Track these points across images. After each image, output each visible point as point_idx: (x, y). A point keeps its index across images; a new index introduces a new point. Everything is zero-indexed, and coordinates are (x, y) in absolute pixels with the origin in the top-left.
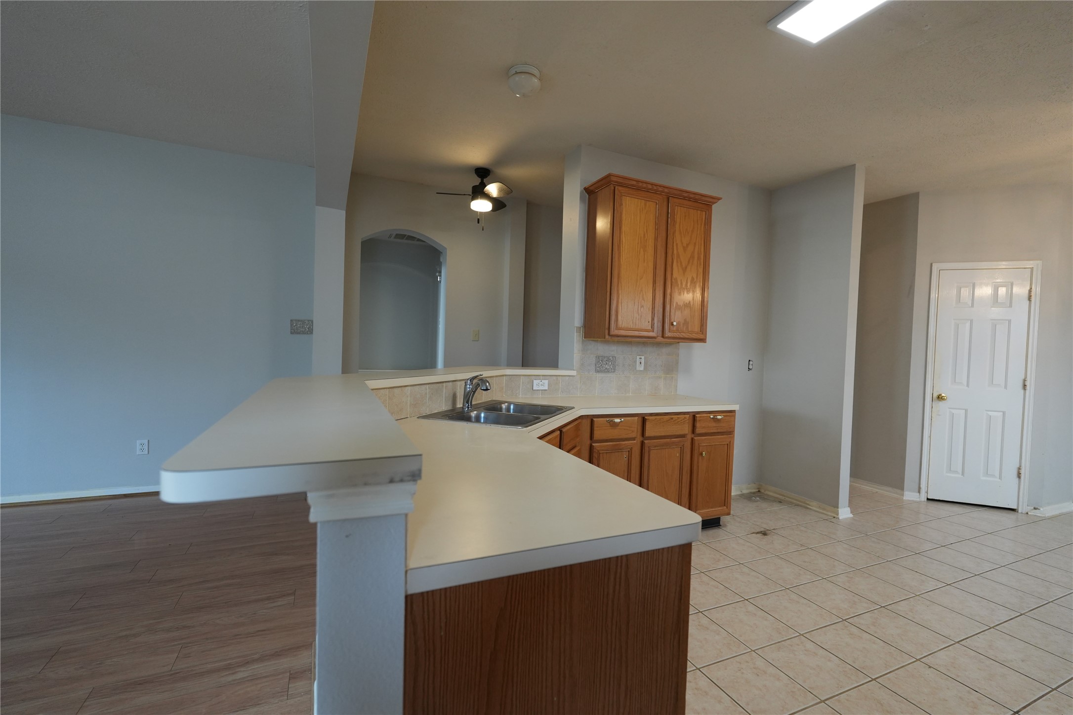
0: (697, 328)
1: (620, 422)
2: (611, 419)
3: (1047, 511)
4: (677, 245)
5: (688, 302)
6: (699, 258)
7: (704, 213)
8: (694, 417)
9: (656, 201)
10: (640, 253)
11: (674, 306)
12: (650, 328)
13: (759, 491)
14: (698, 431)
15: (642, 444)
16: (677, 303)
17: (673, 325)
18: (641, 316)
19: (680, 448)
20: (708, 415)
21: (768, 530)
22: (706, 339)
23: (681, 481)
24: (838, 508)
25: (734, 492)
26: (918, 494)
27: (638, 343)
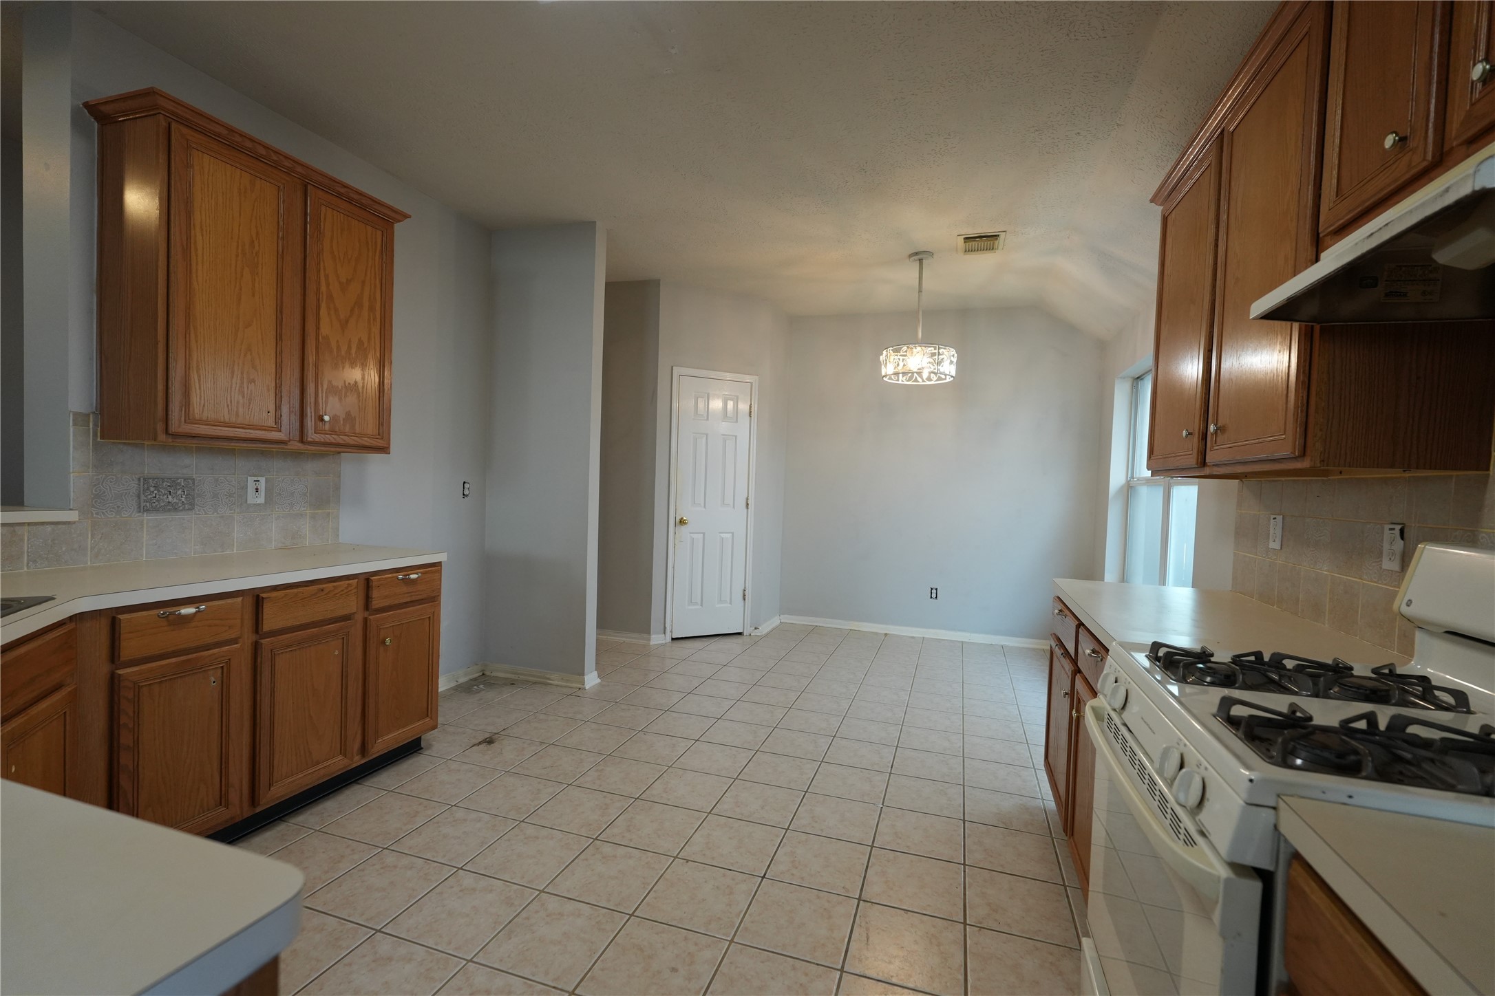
0: (371, 428)
1: (196, 612)
2: (174, 609)
3: (765, 629)
4: (327, 277)
5: (352, 383)
6: (372, 309)
7: (379, 233)
8: (367, 581)
9: (279, 184)
10: (242, 276)
11: (325, 386)
12: (271, 423)
13: (483, 674)
14: (376, 603)
15: (256, 647)
16: (330, 382)
17: (322, 420)
18: (250, 400)
19: (341, 641)
20: (395, 575)
21: (496, 734)
22: (388, 448)
23: (344, 697)
24: (584, 675)
25: (444, 685)
26: (664, 635)
27: (249, 453)
